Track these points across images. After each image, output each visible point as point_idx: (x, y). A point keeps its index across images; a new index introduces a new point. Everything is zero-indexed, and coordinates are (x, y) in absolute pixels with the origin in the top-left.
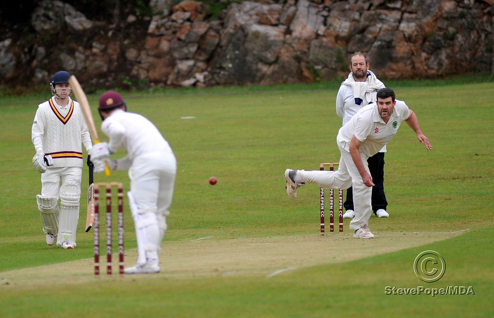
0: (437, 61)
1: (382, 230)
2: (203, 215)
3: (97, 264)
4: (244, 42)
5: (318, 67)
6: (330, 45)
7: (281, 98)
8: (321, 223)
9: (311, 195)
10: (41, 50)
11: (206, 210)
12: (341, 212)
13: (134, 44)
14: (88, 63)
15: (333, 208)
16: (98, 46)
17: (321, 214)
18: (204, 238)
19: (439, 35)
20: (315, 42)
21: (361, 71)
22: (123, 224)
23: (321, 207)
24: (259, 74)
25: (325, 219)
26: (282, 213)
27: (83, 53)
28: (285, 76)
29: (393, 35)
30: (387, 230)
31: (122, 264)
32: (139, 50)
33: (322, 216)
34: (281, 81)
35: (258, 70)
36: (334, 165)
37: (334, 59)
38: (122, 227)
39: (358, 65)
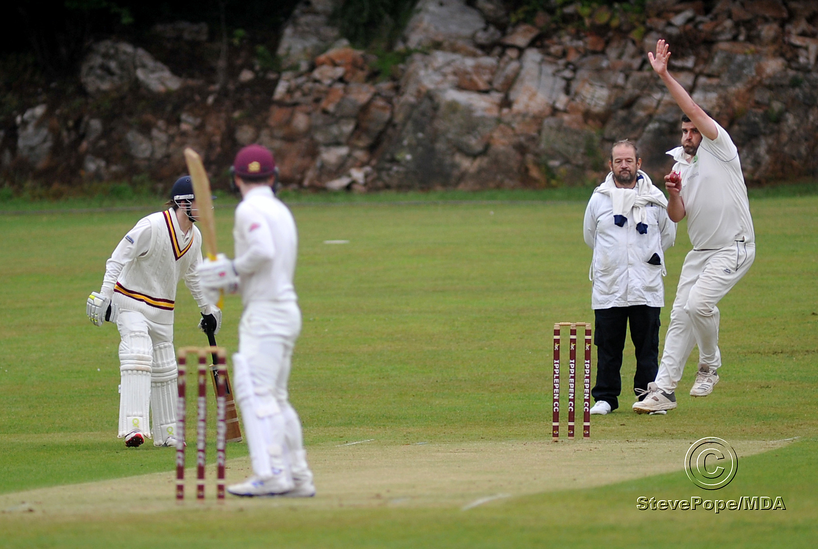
0: (752, 156)
1: (654, 435)
2: (359, 404)
3: (180, 482)
4: (433, 118)
5: (554, 163)
6: (575, 126)
7: (492, 213)
8: (554, 422)
9: (538, 375)
10: (96, 124)
11: (363, 396)
12: (586, 404)
13: (249, 118)
14: (172, 147)
15: (574, 396)
16: (190, 119)
17: (554, 407)
18: (359, 442)
19: (756, 115)
20: (550, 122)
21: (627, 172)
23: (555, 394)
24: (456, 173)
25: (559, 415)
26: (488, 404)
27: (166, 131)
28: (499, 177)
30: (662, 435)
31: (221, 482)
32: (258, 128)
33: (555, 411)
34: (492, 185)
35: (454, 166)
36: (577, 326)
37: (582, 150)
38: (223, 421)
39: (624, 161)
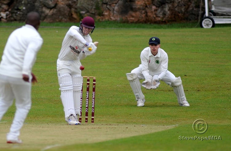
0: (162, 12)
1: (120, 123)
5: (83, 12)
7: (57, 31)
12: (93, 109)
15: (88, 106)
24: (43, 15)
26: (53, 108)
28: (60, 17)
30: (123, 123)
34: (57, 20)
35: (43, 12)
36: (90, 78)
37: (94, 7)
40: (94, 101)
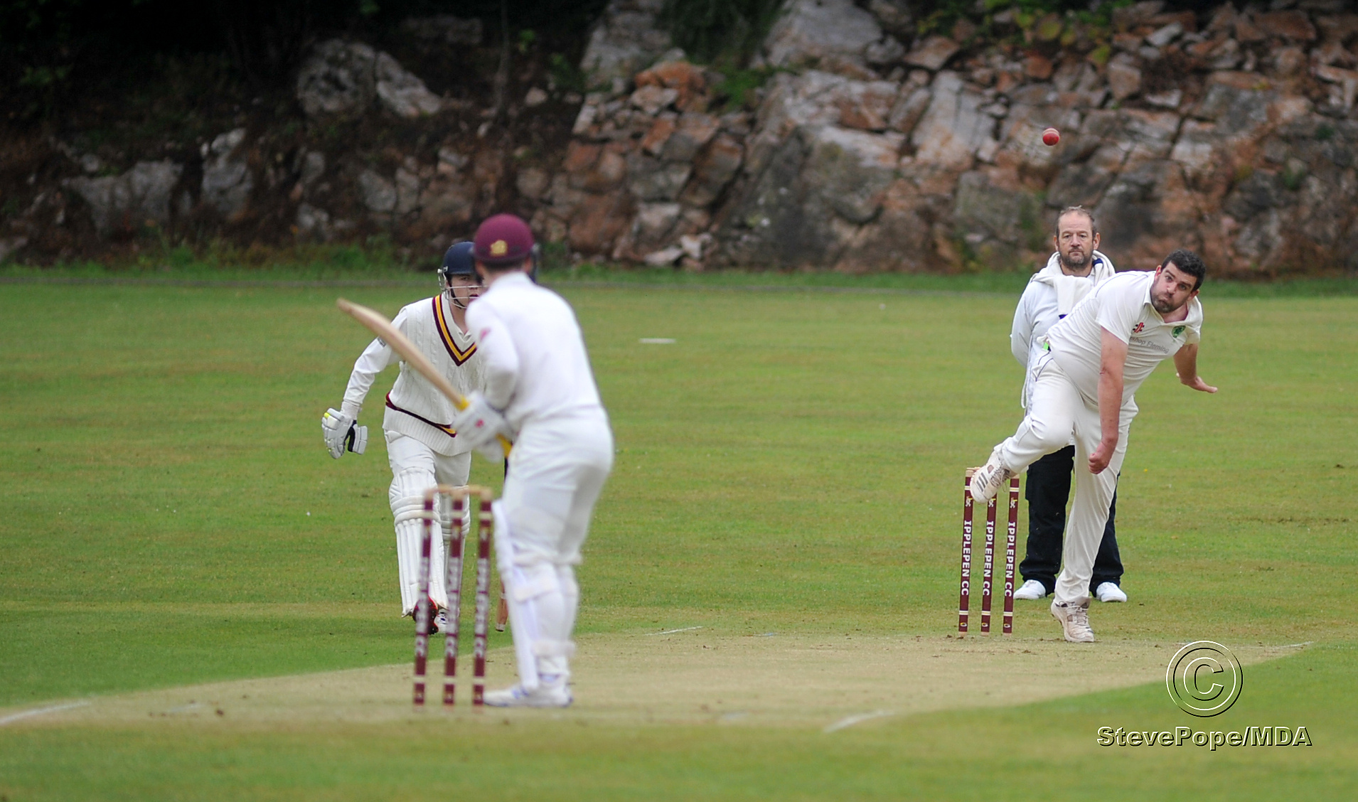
0: (1258, 238)
2: (682, 576)
3: (420, 679)
4: (802, 167)
5: (975, 238)
6: (1006, 185)
7: (882, 306)
8: (961, 609)
9: (940, 542)
10: (316, 160)
11: (688, 564)
12: (1008, 586)
13: (538, 158)
14: (426, 196)
15: (991, 574)
16: (453, 157)
17: (962, 588)
18: (681, 630)
19: (1265, 178)
20: (970, 178)
21: (1080, 253)
22: (488, 585)
23: (964, 570)
24: (833, 246)
25: (969, 600)
26: (868, 581)
27: (417, 173)
28: (895, 255)
29: (1155, 170)
30: (1115, 634)
31: (479, 681)
32: (551, 173)
33: (963, 594)
34: (884, 266)
35: (831, 237)
37: (1015, 220)
38: (485, 593)
39: (1075, 236)
40: (1014, 556)
